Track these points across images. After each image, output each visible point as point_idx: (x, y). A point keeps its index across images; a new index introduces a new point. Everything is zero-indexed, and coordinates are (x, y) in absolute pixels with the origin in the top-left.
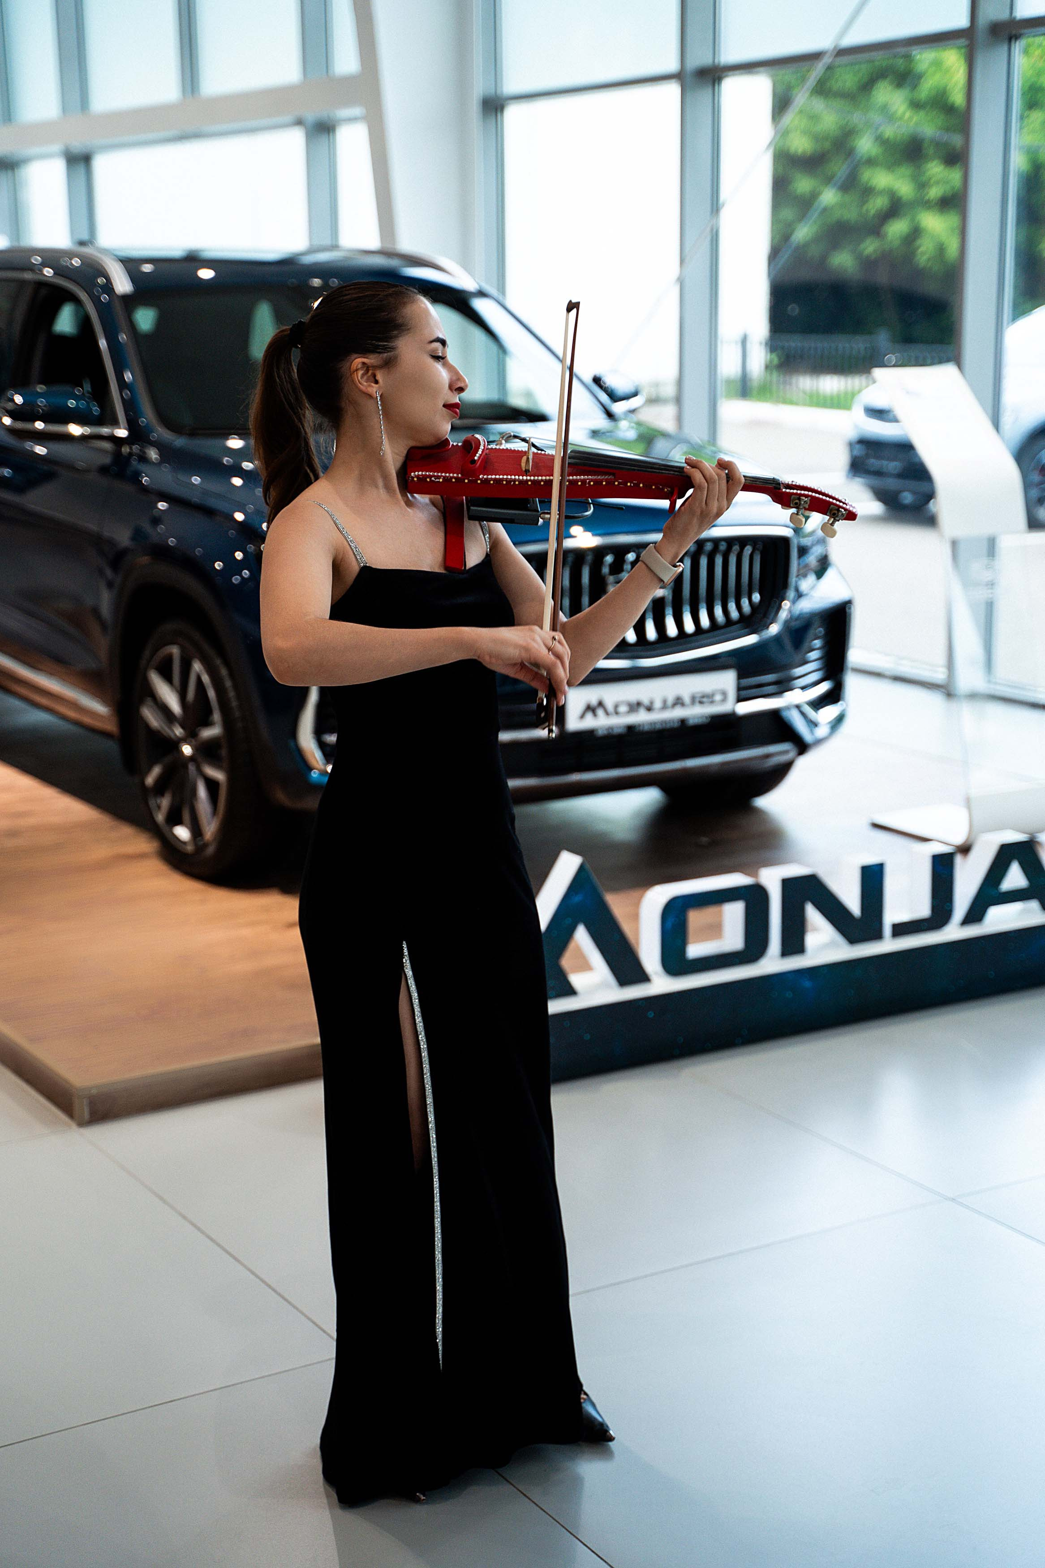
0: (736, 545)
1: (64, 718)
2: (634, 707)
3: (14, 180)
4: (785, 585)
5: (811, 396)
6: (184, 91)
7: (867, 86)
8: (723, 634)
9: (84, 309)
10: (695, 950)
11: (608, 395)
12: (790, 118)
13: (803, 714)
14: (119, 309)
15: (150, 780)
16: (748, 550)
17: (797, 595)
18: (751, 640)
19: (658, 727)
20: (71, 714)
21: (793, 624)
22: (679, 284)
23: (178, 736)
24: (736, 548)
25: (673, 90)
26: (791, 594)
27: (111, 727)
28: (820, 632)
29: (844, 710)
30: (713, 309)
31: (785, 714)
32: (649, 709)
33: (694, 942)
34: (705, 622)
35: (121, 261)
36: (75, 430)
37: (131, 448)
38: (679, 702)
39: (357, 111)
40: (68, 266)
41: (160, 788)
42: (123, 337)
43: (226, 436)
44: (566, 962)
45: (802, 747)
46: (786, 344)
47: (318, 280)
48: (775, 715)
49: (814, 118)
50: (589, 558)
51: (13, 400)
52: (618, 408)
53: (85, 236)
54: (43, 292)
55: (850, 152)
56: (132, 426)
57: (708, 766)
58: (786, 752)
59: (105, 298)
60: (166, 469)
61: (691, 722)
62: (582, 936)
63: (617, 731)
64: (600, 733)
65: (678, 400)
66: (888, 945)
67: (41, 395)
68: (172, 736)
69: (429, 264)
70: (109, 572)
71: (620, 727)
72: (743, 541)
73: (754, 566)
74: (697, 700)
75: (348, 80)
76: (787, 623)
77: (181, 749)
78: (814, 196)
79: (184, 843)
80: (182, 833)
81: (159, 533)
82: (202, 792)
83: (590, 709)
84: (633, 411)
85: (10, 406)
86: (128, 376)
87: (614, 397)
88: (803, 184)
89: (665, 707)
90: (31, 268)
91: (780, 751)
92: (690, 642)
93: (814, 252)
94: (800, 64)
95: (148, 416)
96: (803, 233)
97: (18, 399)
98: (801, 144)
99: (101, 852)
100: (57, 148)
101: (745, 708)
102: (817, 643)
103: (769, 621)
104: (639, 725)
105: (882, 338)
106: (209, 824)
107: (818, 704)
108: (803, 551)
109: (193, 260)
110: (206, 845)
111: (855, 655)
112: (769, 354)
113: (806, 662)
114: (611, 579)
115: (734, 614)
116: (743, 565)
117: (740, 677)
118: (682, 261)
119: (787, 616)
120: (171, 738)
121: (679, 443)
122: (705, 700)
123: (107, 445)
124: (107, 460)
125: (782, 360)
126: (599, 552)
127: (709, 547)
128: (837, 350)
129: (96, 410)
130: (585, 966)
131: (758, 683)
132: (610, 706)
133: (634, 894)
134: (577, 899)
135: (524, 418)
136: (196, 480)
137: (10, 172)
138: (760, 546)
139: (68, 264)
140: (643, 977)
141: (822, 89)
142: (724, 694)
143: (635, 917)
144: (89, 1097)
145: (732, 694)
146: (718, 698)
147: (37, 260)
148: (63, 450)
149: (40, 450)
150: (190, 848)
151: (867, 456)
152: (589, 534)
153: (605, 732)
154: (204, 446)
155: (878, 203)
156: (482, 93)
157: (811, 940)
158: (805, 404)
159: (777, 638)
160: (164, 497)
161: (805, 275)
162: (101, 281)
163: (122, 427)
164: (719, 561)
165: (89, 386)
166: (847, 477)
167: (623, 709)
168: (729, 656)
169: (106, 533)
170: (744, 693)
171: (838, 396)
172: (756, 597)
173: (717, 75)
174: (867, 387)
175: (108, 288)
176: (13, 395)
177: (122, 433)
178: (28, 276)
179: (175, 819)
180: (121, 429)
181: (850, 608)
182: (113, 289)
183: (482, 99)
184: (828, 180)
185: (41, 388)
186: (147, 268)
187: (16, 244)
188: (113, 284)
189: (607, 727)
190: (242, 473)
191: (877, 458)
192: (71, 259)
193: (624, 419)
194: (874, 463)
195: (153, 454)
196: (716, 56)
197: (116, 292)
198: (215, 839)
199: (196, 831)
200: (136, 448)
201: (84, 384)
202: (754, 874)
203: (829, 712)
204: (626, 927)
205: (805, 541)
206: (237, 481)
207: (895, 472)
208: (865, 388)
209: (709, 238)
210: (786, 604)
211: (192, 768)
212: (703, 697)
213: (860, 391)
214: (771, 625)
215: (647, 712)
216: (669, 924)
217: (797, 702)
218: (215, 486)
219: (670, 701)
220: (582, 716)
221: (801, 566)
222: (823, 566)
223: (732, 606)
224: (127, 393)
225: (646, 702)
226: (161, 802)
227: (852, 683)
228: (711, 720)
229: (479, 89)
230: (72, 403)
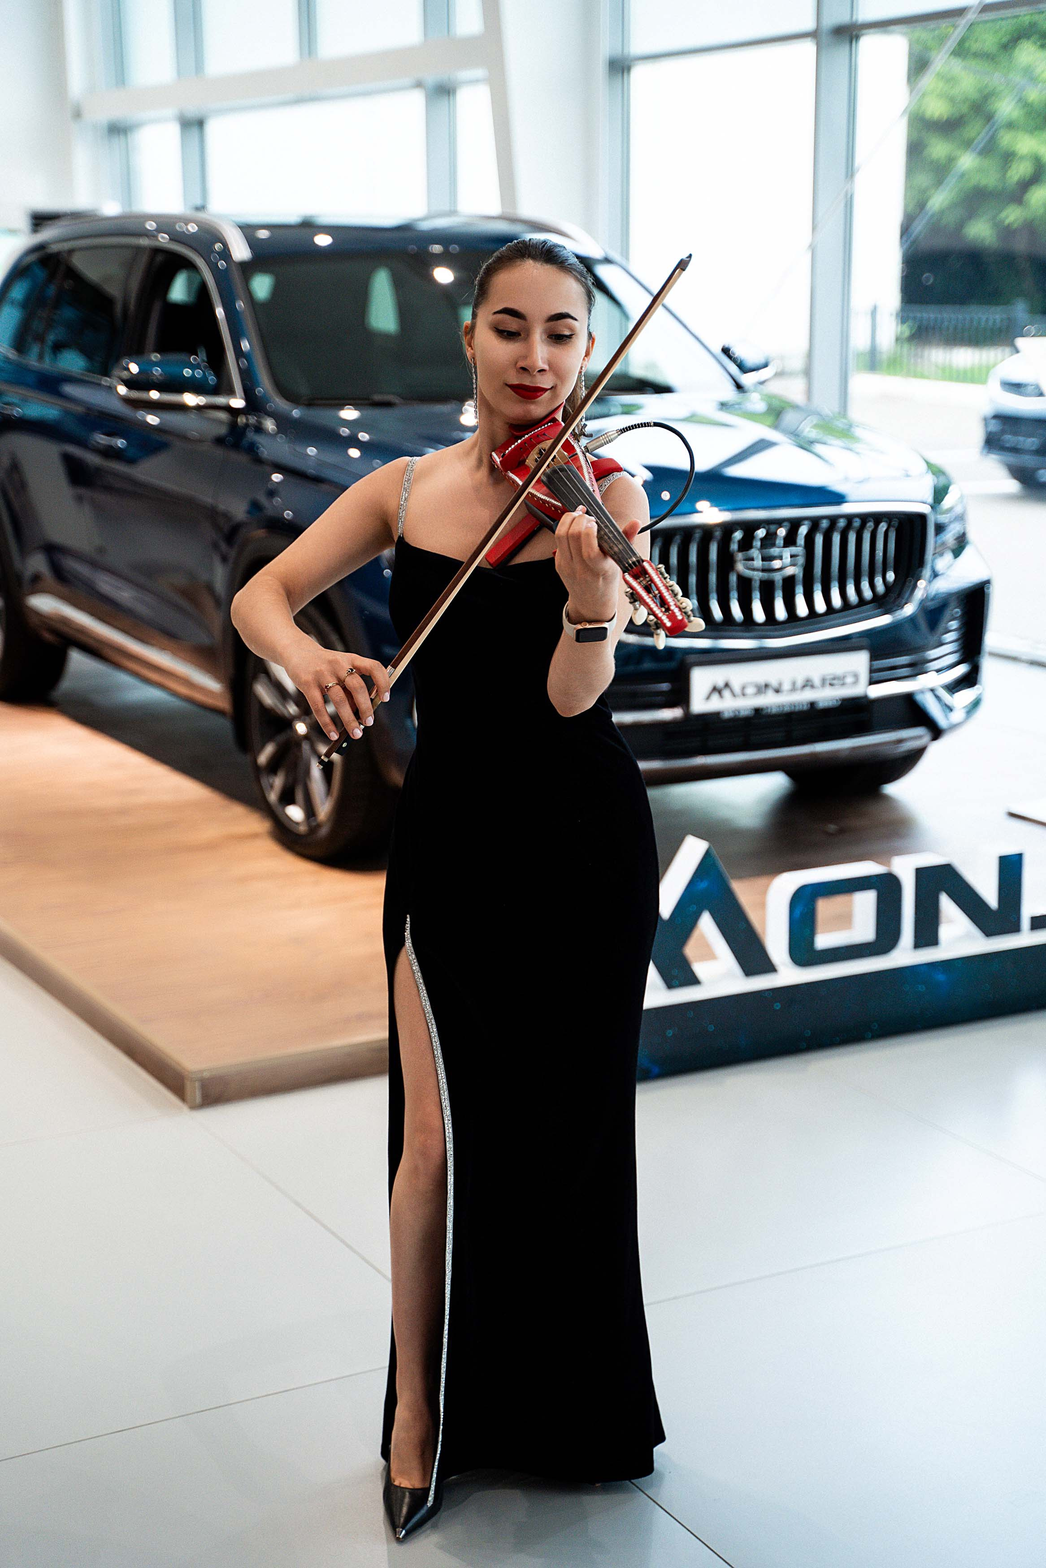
0: (870, 521)
1: (174, 694)
2: (763, 688)
3: (127, 144)
4: (921, 563)
5: (944, 369)
6: (301, 54)
7: (1010, 44)
8: (856, 614)
9: (200, 275)
10: (823, 941)
11: (738, 366)
12: (928, 81)
13: (938, 698)
14: (236, 276)
15: (263, 758)
16: (883, 527)
17: (933, 575)
18: (884, 620)
19: (787, 709)
20: (183, 690)
21: (929, 604)
22: (811, 251)
23: (291, 714)
24: (870, 525)
25: (808, 48)
26: (927, 572)
27: (224, 704)
28: (957, 613)
29: (980, 694)
30: (846, 277)
31: (919, 698)
32: (777, 691)
33: (823, 932)
34: (837, 601)
35: (240, 227)
36: (191, 399)
37: (247, 419)
38: (808, 684)
39: (479, 73)
40: (184, 232)
41: (273, 767)
42: (240, 305)
43: (341, 407)
44: (690, 950)
45: (936, 732)
46: (919, 315)
47: (438, 246)
48: (909, 699)
49: (950, 80)
50: (718, 534)
51: (128, 369)
52: (747, 380)
53: (198, 202)
54: (159, 258)
55: (989, 118)
56: (249, 395)
57: (838, 751)
58: (919, 737)
59: (222, 264)
60: (281, 439)
61: (821, 705)
62: (706, 924)
63: (743, 713)
64: (727, 715)
65: (808, 372)
66: (1026, 938)
67: (156, 364)
68: (286, 714)
69: (552, 230)
70: (223, 546)
71: (748, 710)
72: (878, 518)
73: (889, 544)
74: (828, 682)
75: (470, 41)
76: (922, 602)
77: (295, 727)
78: (951, 160)
79: (297, 823)
80: (295, 813)
81: (274, 506)
82: (316, 771)
83: (716, 690)
84: (762, 383)
85: (125, 375)
86: (245, 345)
87: (744, 368)
88: (939, 149)
89: (794, 689)
90: (146, 234)
91: (914, 736)
92: (820, 622)
93: (950, 219)
94: (940, 21)
95: (265, 386)
96: (939, 200)
97: (134, 368)
98: (937, 109)
99: (211, 832)
100: (170, 112)
101: (877, 691)
102: (954, 624)
103: (904, 601)
104: (767, 708)
105: (1020, 309)
106: (323, 804)
107: (953, 688)
108: (940, 528)
109: (309, 226)
110: (319, 826)
111: (992, 639)
112: (899, 326)
113: (941, 644)
114: (740, 556)
115: (868, 594)
116: (878, 543)
117: (873, 658)
118: (814, 228)
119: (923, 595)
120: (285, 717)
121: (809, 416)
122: (835, 682)
123: (223, 416)
124: (223, 431)
125: (913, 331)
126: (728, 528)
127: (842, 523)
128: (972, 320)
129: (212, 379)
130: (709, 955)
131: (893, 665)
132: (737, 688)
133: (761, 881)
134: (703, 885)
135: (650, 389)
136: (312, 451)
137: (122, 137)
138: (895, 523)
139: (185, 230)
140: (769, 968)
141: (961, 51)
142: (856, 676)
143: (762, 905)
144: (201, 1080)
145: (864, 676)
146: (849, 680)
147: (151, 226)
148: (175, 419)
149: (152, 420)
150: (303, 829)
151: (1003, 432)
152: (716, 509)
153: (731, 715)
154: (320, 416)
155: (1020, 170)
156: (608, 55)
157: (944, 932)
158: (937, 379)
159: (912, 619)
160: (279, 468)
161: (940, 243)
162: (218, 246)
163: (238, 396)
164: (852, 537)
165: (205, 355)
166: (981, 453)
167: (750, 690)
168: (862, 637)
169: (222, 507)
170: (876, 676)
171: (972, 369)
172: (891, 576)
173: (854, 33)
174: (1003, 360)
175: (226, 254)
176: (128, 365)
177: (238, 403)
178: (144, 242)
179: (288, 798)
180: (237, 398)
181: (988, 588)
182: (231, 256)
183: (608, 60)
184: (967, 144)
185: (156, 357)
186: (263, 234)
187: (127, 210)
188: (231, 250)
189: (733, 709)
190: (358, 444)
191: (1015, 434)
192: (186, 225)
193: (754, 391)
194: (1009, 439)
195: (270, 425)
196: (855, 13)
197: (234, 259)
198: (329, 819)
199: (310, 811)
200: (252, 420)
201: (199, 352)
202: (887, 863)
203: (966, 696)
204: (753, 916)
205: (943, 519)
206: (354, 453)
207: (1034, 448)
208: (1001, 362)
209: (842, 205)
210: (922, 584)
211: (306, 747)
212: (834, 679)
213: (995, 365)
214: (906, 606)
215: (775, 694)
216: (798, 912)
217: (931, 685)
218: (331, 457)
219: (800, 683)
220: (708, 698)
221: (937, 545)
222: (960, 545)
223: (865, 585)
224: (244, 362)
225: (774, 683)
226: (274, 781)
227: (988, 665)
228: (842, 702)
229: (605, 49)
230: (187, 372)
